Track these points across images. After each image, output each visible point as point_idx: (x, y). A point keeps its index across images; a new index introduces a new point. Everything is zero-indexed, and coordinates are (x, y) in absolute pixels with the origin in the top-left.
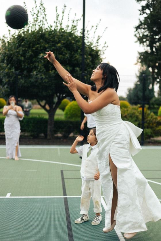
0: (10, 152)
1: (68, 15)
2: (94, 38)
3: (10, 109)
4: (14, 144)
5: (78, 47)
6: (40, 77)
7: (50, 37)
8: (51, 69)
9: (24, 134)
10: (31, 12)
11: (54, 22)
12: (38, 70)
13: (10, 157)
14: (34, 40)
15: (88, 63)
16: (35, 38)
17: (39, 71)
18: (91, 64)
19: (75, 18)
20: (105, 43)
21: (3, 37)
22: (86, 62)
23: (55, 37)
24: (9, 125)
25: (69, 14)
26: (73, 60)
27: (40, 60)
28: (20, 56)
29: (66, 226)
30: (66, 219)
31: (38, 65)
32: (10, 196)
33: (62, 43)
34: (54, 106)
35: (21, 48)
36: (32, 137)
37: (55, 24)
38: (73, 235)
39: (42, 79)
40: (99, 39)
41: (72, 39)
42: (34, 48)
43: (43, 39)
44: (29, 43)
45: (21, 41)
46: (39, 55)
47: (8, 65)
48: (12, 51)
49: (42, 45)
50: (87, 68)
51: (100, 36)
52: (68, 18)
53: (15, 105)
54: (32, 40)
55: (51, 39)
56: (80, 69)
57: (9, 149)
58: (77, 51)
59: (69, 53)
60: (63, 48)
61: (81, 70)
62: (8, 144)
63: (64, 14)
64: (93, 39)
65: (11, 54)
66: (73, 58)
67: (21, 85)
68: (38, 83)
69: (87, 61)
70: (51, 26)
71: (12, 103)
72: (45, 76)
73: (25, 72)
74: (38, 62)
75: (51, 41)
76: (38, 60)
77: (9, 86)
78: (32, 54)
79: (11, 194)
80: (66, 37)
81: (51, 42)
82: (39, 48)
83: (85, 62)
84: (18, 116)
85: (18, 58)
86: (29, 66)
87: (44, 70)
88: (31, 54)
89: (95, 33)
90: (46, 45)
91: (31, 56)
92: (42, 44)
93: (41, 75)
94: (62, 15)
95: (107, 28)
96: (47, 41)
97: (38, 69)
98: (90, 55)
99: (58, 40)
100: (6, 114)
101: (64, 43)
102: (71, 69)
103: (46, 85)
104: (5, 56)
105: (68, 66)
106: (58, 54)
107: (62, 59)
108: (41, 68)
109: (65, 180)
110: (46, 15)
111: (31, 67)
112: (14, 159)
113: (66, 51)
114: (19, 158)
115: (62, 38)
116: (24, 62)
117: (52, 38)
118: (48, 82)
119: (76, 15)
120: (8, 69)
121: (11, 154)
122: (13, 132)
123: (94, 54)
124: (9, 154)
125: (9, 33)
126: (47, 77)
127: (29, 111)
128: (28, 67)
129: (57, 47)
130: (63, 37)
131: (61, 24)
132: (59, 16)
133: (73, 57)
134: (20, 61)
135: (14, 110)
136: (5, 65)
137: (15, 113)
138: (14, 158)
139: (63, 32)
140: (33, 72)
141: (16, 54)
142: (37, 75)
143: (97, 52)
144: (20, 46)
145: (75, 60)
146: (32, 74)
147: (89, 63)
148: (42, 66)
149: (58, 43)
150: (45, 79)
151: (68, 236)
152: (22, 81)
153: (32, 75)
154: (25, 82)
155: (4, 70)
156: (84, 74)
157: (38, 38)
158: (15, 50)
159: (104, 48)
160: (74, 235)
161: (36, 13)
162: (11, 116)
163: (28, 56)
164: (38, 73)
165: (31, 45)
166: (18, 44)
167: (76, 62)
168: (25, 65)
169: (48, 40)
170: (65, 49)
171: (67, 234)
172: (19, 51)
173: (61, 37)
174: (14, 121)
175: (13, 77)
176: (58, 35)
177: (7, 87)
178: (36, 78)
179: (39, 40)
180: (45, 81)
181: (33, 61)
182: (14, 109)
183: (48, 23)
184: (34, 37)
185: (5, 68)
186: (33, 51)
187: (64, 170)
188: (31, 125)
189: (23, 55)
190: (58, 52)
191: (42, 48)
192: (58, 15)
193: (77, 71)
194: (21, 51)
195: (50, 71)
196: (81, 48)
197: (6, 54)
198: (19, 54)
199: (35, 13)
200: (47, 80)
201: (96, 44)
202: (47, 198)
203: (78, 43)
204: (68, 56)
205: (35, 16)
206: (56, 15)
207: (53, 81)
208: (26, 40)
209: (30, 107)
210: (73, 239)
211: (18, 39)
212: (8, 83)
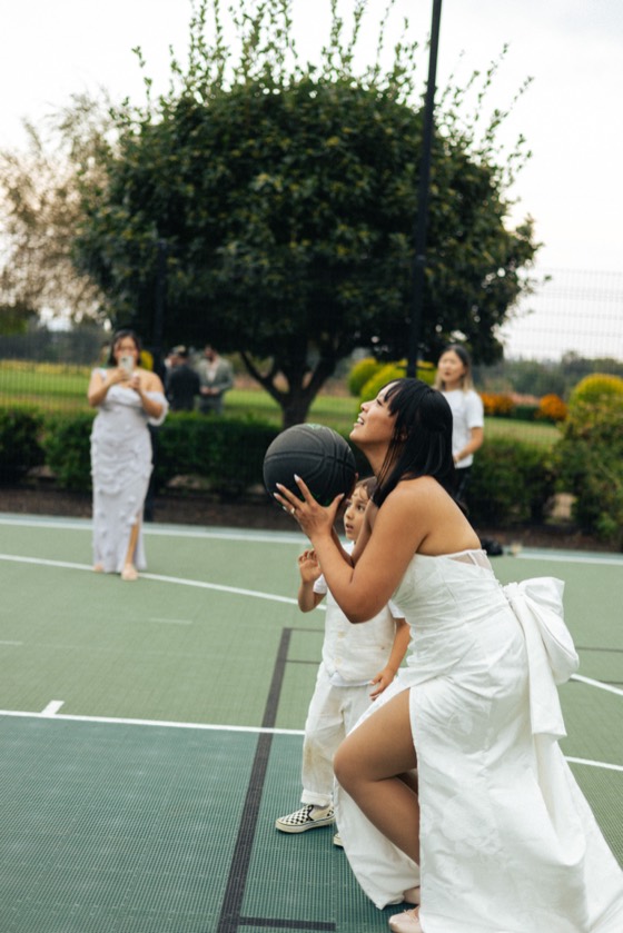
0: (105, 547)
1: (379, 28)
2: (477, 118)
3: (116, 382)
4: (124, 519)
5: (408, 152)
6: (251, 265)
7: (302, 111)
8: (294, 235)
9: (190, 481)
10: (231, 9)
11: (324, 53)
12: (248, 236)
13: (106, 565)
14: (240, 119)
15: (443, 215)
16: (242, 114)
17: (251, 243)
18: (455, 220)
19: (402, 37)
20: (522, 141)
21: (124, 105)
22: (438, 213)
23: (321, 111)
24: (110, 443)
25: (385, 23)
26: (384, 201)
27: (256, 197)
28: (179, 179)
29: (234, 843)
30: (240, 814)
31: (248, 219)
32: (58, 712)
33: (346, 136)
34: (307, 378)
35: (186, 149)
36: (216, 497)
37: (325, 59)
38: (249, 880)
39: (258, 271)
40: (498, 122)
41: (384, 121)
42: (236, 153)
43: (273, 117)
44: (217, 130)
45: (189, 125)
46: (255, 177)
47: (133, 212)
48: (153, 159)
49: (269, 140)
50: (440, 238)
51: (502, 110)
52: (381, 39)
53: (134, 369)
54: (231, 120)
55: (305, 119)
56: (409, 238)
57: (105, 535)
58: (402, 167)
59: (371, 176)
60: (349, 155)
61: (412, 244)
62: (102, 516)
63: (360, 22)
64: (471, 121)
65: (149, 173)
66: (386, 196)
67: (178, 294)
68: (243, 287)
69: (439, 208)
70: (312, 69)
71: (124, 360)
72: (271, 262)
73: (195, 245)
74: (248, 205)
75: (303, 123)
76: (248, 200)
77: (135, 297)
78: (228, 172)
79: (63, 706)
80: (361, 112)
81: (302, 129)
82: (255, 153)
83: (432, 214)
84: (145, 410)
85: (174, 188)
86: (212, 220)
87: (268, 237)
88: (224, 176)
89: (483, 98)
90: (283, 139)
91: (222, 180)
92: (268, 136)
93: (257, 259)
94: (354, 25)
95: (530, 80)
96: (287, 125)
97: (246, 232)
98: (457, 184)
99: (329, 123)
100: (100, 401)
101: (352, 137)
102: (375, 236)
103: (274, 295)
104: (124, 181)
105: (364, 226)
106: (325, 179)
107: (341, 198)
108: (257, 231)
109: (289, 668)
110: (288, 23)
111: (222, 224)
112: (119, 574)
113: (358, 168)
114: (139, 571)
115: (347, 113)
116: (194, 203)
117: (307, 114)
118: (281, 283)
119: (407, 27)
120: (133, 228)
121: (109, 554)
122: (123, 469)
123: (473, 182)
124: (104, 551)
125: (148, 93)
126: (280, 264)
127: (219, 396)
128: (208, 224)
129: (323, 150)
130: (352, 113)
131: (346, 59)
132: (342, 29)
133: (388, 191)
134: (178, 201)
135: (130, 386)
136: (123, 214)
137: (135, 397)
138: (119, 569)
139: (353, 92)
140: (225, 245)
141: (166, 173)
142: (240, 255)
143: (486, 174)
144: (183, 141)
145: (391, 204)
146: (220, 250)
147: (447, 219)
148: (264, 220)
149: (328, 136)
150: (270, 272)
151: (225, 882)
152: (182, 278)
153: (221, 255)
154: (196, 281)
155: (119, 234)
156: (422, 258)
157: (255, 112)
158: (165, 158)
159: (516, 162)
160: (251, 879)
161: (254, 14)
162: (117, 409)
163: (210, 181)
164: (243, 250)
165: (226, 138)
166: (179, 135)
167: (395, 210)
168: (197, 218)
169: (290, 124)
170: (357, 159)
171: (227, 875)
172: (178, 163)
173: (342, 109)
174: (128, 427)
175: (150, 261)
176: (330, 104)
177: (127, 300)
178: (238, 268)
179: (256, 121)
180: (270, 282)
181: (230, 201)
182: (131, 382)
183: (296, 56)
184: (241, 108)
185: (122, 224)
186: (230, 164)
187: (296, 629)
188: (213, 447)
189: (194, 177)
190: (327, 170)
191: (266, 152)
192: (339, 25)
193: (397, 247)
194: (186, 161)
195: (293, 245)
196: (419, 155)
197: (131, 173)
198: (177, 172)
199: (248, 15)
200: (277, 278)
201: (486, 144)
202: (196, 730)
203: (407, 138)
204: (367, 188)
205: (249, 27)
206: (329, 26)
207: (302, 283)
208: (207, 118)
209: (223, 379)
210: (242, 894)
211: (178, 116)
212: (131, 282)
